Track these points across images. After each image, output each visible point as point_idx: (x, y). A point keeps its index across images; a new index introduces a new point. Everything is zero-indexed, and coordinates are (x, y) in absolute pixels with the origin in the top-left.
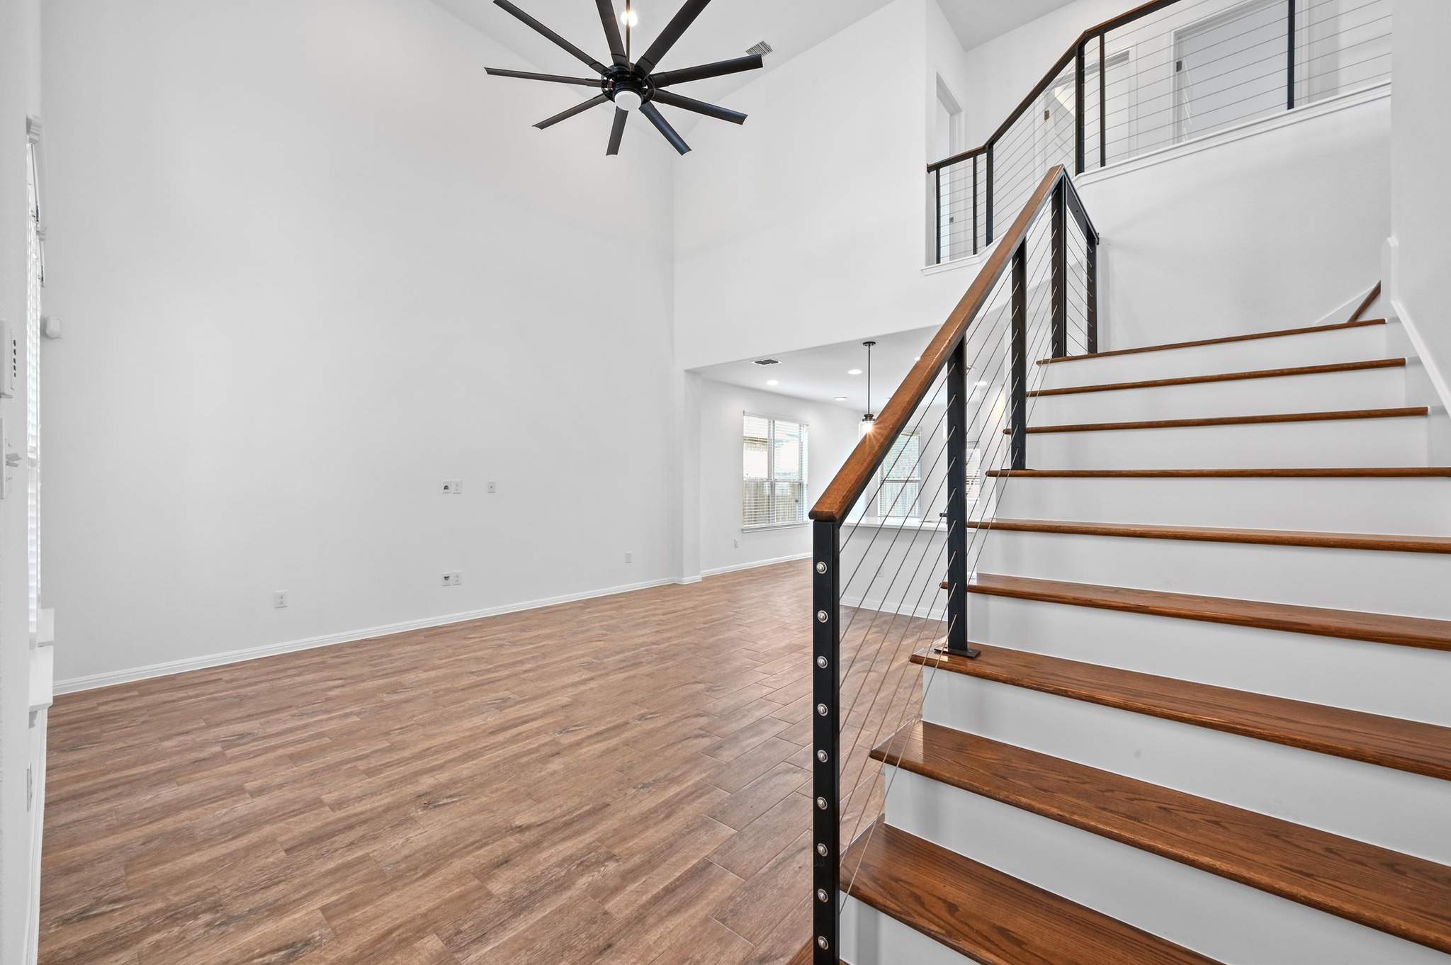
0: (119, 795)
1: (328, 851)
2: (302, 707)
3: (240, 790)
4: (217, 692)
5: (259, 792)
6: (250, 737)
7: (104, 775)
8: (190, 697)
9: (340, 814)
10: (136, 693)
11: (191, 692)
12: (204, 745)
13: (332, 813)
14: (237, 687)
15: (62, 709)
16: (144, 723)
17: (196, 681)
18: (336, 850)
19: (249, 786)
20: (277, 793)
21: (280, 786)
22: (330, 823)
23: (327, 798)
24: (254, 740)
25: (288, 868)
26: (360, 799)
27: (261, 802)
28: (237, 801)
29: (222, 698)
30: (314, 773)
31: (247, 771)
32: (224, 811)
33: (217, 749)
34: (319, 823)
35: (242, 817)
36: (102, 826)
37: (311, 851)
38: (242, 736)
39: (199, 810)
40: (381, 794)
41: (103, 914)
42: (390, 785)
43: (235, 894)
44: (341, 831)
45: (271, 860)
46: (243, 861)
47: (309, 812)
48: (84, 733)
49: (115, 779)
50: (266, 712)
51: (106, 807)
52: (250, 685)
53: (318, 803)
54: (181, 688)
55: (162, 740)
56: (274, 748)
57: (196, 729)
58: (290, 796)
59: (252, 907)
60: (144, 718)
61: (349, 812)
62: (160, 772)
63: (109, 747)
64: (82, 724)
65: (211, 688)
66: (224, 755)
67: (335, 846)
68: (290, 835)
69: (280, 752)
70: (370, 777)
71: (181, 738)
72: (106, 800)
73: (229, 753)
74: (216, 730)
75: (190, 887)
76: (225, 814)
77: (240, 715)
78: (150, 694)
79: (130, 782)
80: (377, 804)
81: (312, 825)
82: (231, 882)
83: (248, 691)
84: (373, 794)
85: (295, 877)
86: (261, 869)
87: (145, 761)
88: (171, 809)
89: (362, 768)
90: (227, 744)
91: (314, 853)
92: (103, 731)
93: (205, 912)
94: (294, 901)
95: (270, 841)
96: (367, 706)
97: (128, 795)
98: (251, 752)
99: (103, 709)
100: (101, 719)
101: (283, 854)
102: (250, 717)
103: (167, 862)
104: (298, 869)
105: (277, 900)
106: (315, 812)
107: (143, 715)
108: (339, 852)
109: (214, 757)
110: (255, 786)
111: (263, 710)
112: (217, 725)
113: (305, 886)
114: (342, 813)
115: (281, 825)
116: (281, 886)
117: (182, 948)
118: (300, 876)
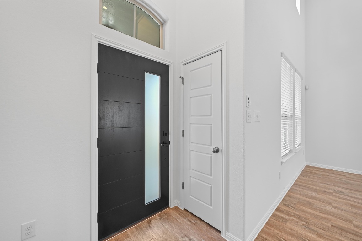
0: (305, 189)
1: (343, 235)
3: (330, 204)
4: (342, 178)
5: (335, 207)
6: (343, 194)
7: (305, 184)
8: (334, 177)
9: (355, 229)
10: (322, 171)
11: (335, 176)
12: (329, 189)
13: (353, 227)
14: (349, 180)
15: (307, 168)
16: (320, 178)
17: (338, 174)
18: (346, 237)
19: (333, 204)
20: (340, 211)
21: (342, 210)
22: (350, 229)
23: (354, 222)
24: (343, 195)
25: (329, 229)
27: (334, 210)
28: (328, 206)
29: (342, 181)
30: (355, 213)
31: (335, 201)
32: (323, 206)
33: (332, 191)
36: (299, 193)
37: (339, 231)
38: (341, 192)
39: (318, 202)
41: (289, 207)
43: (313, 224)
44: (352, 234)
45: (326, 224)
46: (319, 219)
48: (307, 174)
49: (306, 186)
50: (352, 190)
51: (302, 190)
52: (353, 181)
53: (351, 222)
54: (334, 174)
55: (321, 183)
56: (347, 200)
57: (330, 184)
58: (343, 214)
59: (314, 229)
60: (320, 177)
62: (316, 189)
63: (310, 179)
64: (308, 173)
65: (341, 177)
66: (332, 194)
67: (347, 236)
68: (335, 223)
69: (349, 202)
71: (325, 185)
72: (303, 188)
73: (334, 194)
75: (305, 215)
76: (323, 207)
77: (344, 187)
78: (325, 172)
79: (309, 188)
82: (314, 221)
83: (352, 182)
85: (329, 233)
86: (322, 224)
87: (314, 186)
88: (313, 198)
90: (335, 192)
91: (339, 232)
92: (311, 176)
93: (304, 222)
94: (325, 237)
95: (329, 220)
98: (340, 197)
99: (314, 171)
100: (312, 173)
101: (330, 225)
102: (347, 189)
103: (305, 207)
104: (331, 231)
105: (320, 233)
106: (347, 223)
107: (320, 176)
108: (347, 238)
109: (330, 193)
111: (352, 189)
112: (336, 186)
113: (330, 237)
116: (324, 232)
117: (296, 224)
118: (331, 234)
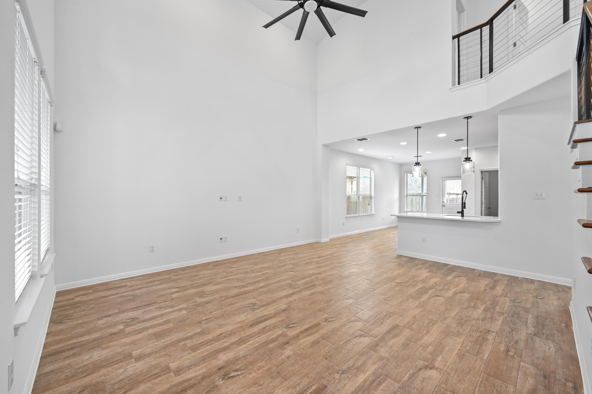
0: (74, 354)
2: (161, 303)
3: (128, 357)
4: (124, 292)
5: (139, 358)
6: (137, 321)
7: (70, 340)
8: (113, 295)
9: (179, 379)
10: (91, 291)
11: (114, 292)
12: (116, 324)
13: (175, 377)
14: (133, 290)
15: (60, 298)
16: (92, 308)
17: (117, 286)
19: (135, 353)
20: (148, 360)
21: (150, 355)
23: (173, 366)
24: (139, 323)
26: (189, 368)
27: (140, 366)
28: (128, 364)
29: (127, 296)
30: (165, 347)
31: (133, 343)
32: (122, 370)
33: (121, 327)
34: (168, 385)
35: (130, 376)
36: (63, 376)
38: (133, 319)
39: (110, 369)
40: (199, 365)
42: (204, 359)
47: (163, 375)
48: (66, 313)
49: (74, 343)
50: (144, 305)
51: (67, 362)
52: (139, 289)
53: (168, 369)
54: (111, 289)
55: (99, 319)
56: (147, 328)
57: (113, 314)
58: (154, 362)
60: (92, 306)
61: (184, 378)
62: (95, 340)
63: (75, 322)
64: (67, 307)
65: (122, 290)
66: (124, 331)
69: (151, 331)
70: (194, 352)
71: (107, 319)
72: (68, 357)
73: (128, 329)
74: (122, 315)
77: (133, 306)
78: (97, 292)
79: (81, 346)
80: (198, 373)
81: (165, 387)
83: (137, 292)
84: (196, 365)
87: (89, 333)
88: (97, 367)
89: (189, 345)
90: (127, 324)
92: (74, 313)
96: (190, 305)
97: (78, 355)
98: (137, 330)
99: (77, 299)
100: (75, 305)
102: (138, 308)
106: (166, 376)
107: (92, 304)
109: (121, 331)
110: (138, 354)
111: (144, 304)
112: (123, 312)
114: (180, 378)
115: (149, 384)
